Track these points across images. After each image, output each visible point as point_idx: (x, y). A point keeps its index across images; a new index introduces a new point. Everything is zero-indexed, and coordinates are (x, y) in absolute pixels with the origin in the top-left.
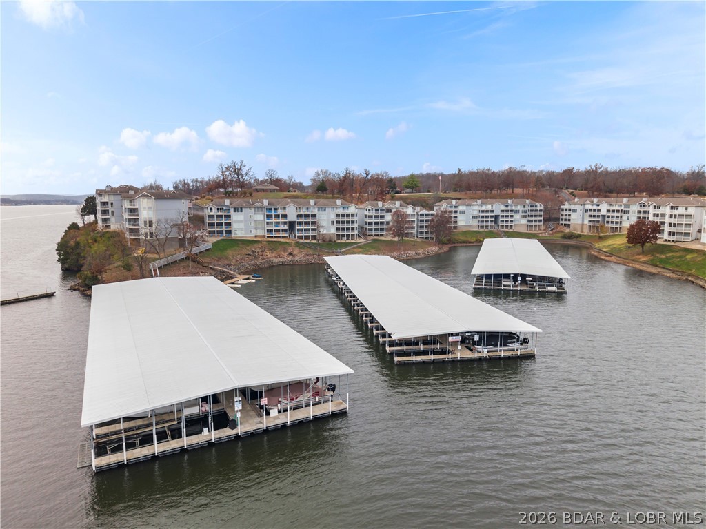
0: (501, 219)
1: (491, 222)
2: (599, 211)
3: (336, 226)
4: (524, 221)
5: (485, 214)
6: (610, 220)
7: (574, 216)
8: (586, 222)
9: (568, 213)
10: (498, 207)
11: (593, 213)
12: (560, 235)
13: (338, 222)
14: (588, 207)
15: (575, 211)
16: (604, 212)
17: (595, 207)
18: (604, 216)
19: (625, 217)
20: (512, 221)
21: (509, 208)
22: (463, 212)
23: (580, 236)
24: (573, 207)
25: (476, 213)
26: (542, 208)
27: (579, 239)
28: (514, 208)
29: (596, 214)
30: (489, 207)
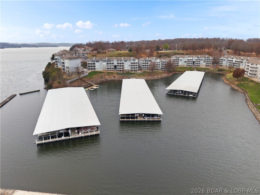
0: (195, 63)
1: (192, 64)
2: (232, 61)
3: (131, 67)
4: (204, 64)
5: (189, 61)
6: (236, 65)
7: (224, 62)
8: (228, 65)
9: (222, 61)
10: (194, 58)
11: (230, 62)
12: (217, 69)
14: (229, 59)
15: (224, 60)
16: (234, 62)
17: (231, 60)
18: (234, 63)
19: (241, 64)
20: (199, 64)
21: (199, 59)
22: (181, 60)
23: (224, 70)
24: (224, 59)
25: (186, 60)
26: (212, 59)
27: (224, 72)
28: (201, 59)
29: (231, 62)
30: (191, 58)
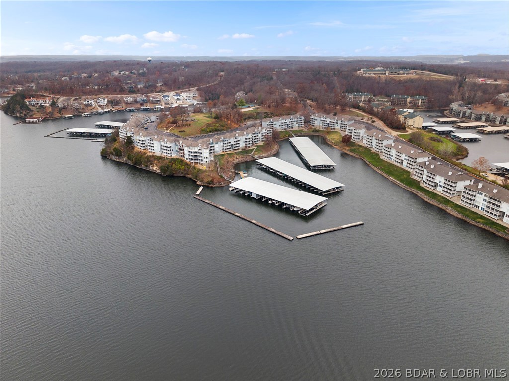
0: (289, 125)
1: (285, 127)
2: (326, 121)
3: (245, 143)
4: (297, 125)
5: (284, 124)
6: (331, 125)
7: (316, 122)
8: (321, 125)
9: (313, 120)
10: (288, 121)
11: (324, 122)
12: (311, 130)
13: (246, 142)
14: (322, 119)
15: (316, 120)
16: (328, 122)
17: (324, 119)
18: (328, 123)
19: (336, 124)
20: (293, 126)
21: (291, 120)
22: (276, 124)
23: (319, 131)
24: (316, 118)
25: (280, 124)
26: (304, 119)
27: (319, 133)
28: (294, 120)
29: (325, 122)
30: (284, 121)
